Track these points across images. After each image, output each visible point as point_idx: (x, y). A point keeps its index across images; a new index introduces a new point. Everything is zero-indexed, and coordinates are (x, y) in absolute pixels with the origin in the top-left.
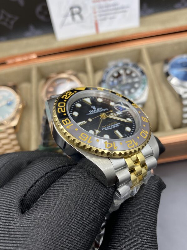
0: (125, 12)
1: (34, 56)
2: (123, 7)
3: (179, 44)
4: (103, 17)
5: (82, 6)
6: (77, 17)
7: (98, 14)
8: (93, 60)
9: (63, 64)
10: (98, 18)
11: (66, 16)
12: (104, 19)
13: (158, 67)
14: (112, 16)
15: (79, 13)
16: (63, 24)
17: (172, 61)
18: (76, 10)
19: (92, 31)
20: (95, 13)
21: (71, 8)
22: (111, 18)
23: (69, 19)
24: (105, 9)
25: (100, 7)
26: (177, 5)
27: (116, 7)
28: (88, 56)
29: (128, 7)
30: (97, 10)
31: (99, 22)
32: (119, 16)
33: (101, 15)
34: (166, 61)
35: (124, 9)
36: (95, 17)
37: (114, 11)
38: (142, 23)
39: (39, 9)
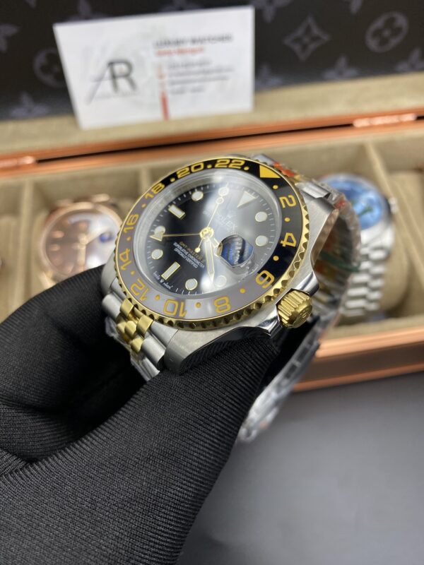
0: (224, 79)
1: (29, 160)
2: (219, 70)
3: (330, 150)
4: (177, 87)
5: (133, 60)
6: (122, 83)
7: (167, 79)
10: (168, 88)
11: (100, 79)
12: (181, 92)
14: (196, 85)
15: (127, 76)
16: (91, 97)
18: (120, 69)
19: (157, 115)
20: (161, 76)
21: (111, 64)
22: (195, 90)
23: (107, 85)
24: (181, 70)
25: (173, 66)
26: (330, 74)
27: (206, 68)
28: (143, 165)
29: (229, 69)
30: (165, 71)
31: (170, 97)
32: (212, 87)
33: (173, 83)
35: (221, 74)
36: (162, 85)
37: (201, 76)
38: (256, 104)
39: (40, 60)
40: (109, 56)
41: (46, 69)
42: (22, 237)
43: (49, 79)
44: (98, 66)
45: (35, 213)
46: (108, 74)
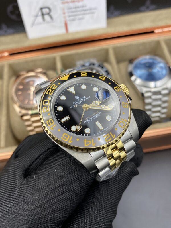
0: (93, 13)
1: (6, 54)
2: (91, 9)
3: (144, 44)
4: (72, 18)
5: (51, 7)
6: (47, 17)
7: (67, 14)
8: (63, 58)
9: (34, 61)
10: (68, 18)
11: (37, 16)
12: (74, 20)
13: (123, 65)
14: (80, 16)
15: (49, 14)
17: (136, 62)
18: (45, 11)
19: (63, 31)
20: (64, 13)
21: (41, 9)
22: (80, 19)
23: (40, 18)
24: (73, 10)
25: (70, 8)
26: (142, 8)
27: (85, 8)
28: (57, 55)
29: (95, 9)
30: (66, 11)
31: (68, 23)
32: (87, 17)
33: (70, 16)
34: (131, 61)
35: (92, 11)
36: (65, 17)
37: (82, 12)
38: (108, 24)
39: (10, 8)
40: (40, 5)
41: (12, 13)
42: (5, 88)
43: (14, 17)
44: (36, 10)
45: (10, 78)
46: (40, 13)
